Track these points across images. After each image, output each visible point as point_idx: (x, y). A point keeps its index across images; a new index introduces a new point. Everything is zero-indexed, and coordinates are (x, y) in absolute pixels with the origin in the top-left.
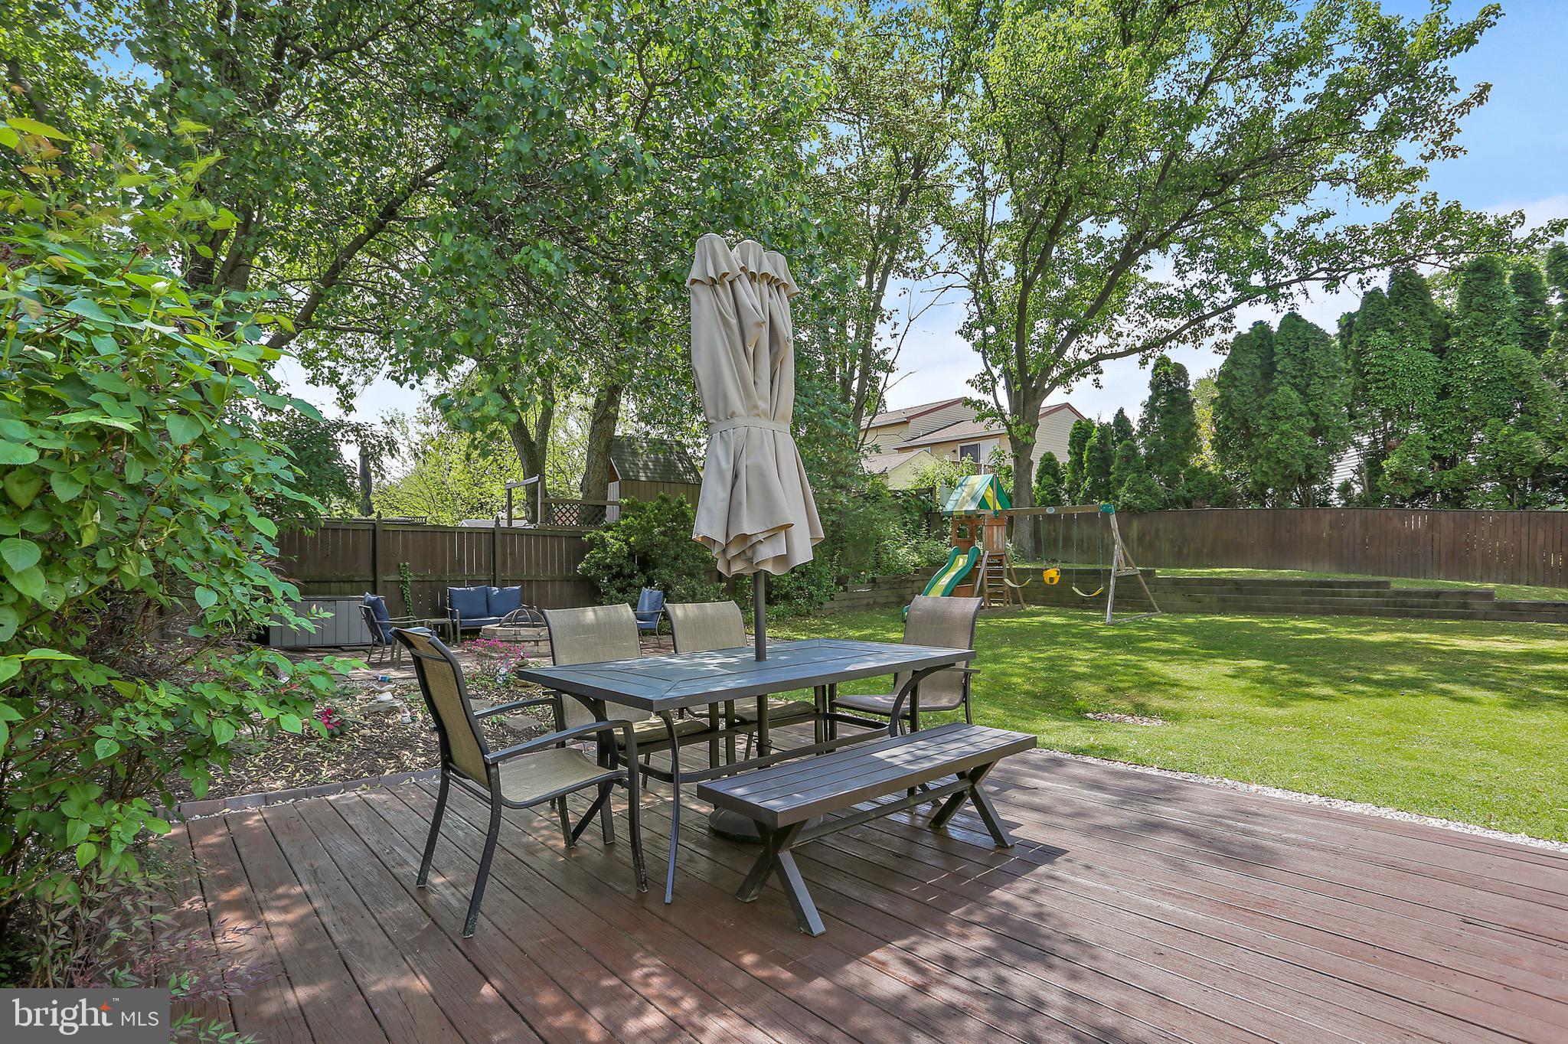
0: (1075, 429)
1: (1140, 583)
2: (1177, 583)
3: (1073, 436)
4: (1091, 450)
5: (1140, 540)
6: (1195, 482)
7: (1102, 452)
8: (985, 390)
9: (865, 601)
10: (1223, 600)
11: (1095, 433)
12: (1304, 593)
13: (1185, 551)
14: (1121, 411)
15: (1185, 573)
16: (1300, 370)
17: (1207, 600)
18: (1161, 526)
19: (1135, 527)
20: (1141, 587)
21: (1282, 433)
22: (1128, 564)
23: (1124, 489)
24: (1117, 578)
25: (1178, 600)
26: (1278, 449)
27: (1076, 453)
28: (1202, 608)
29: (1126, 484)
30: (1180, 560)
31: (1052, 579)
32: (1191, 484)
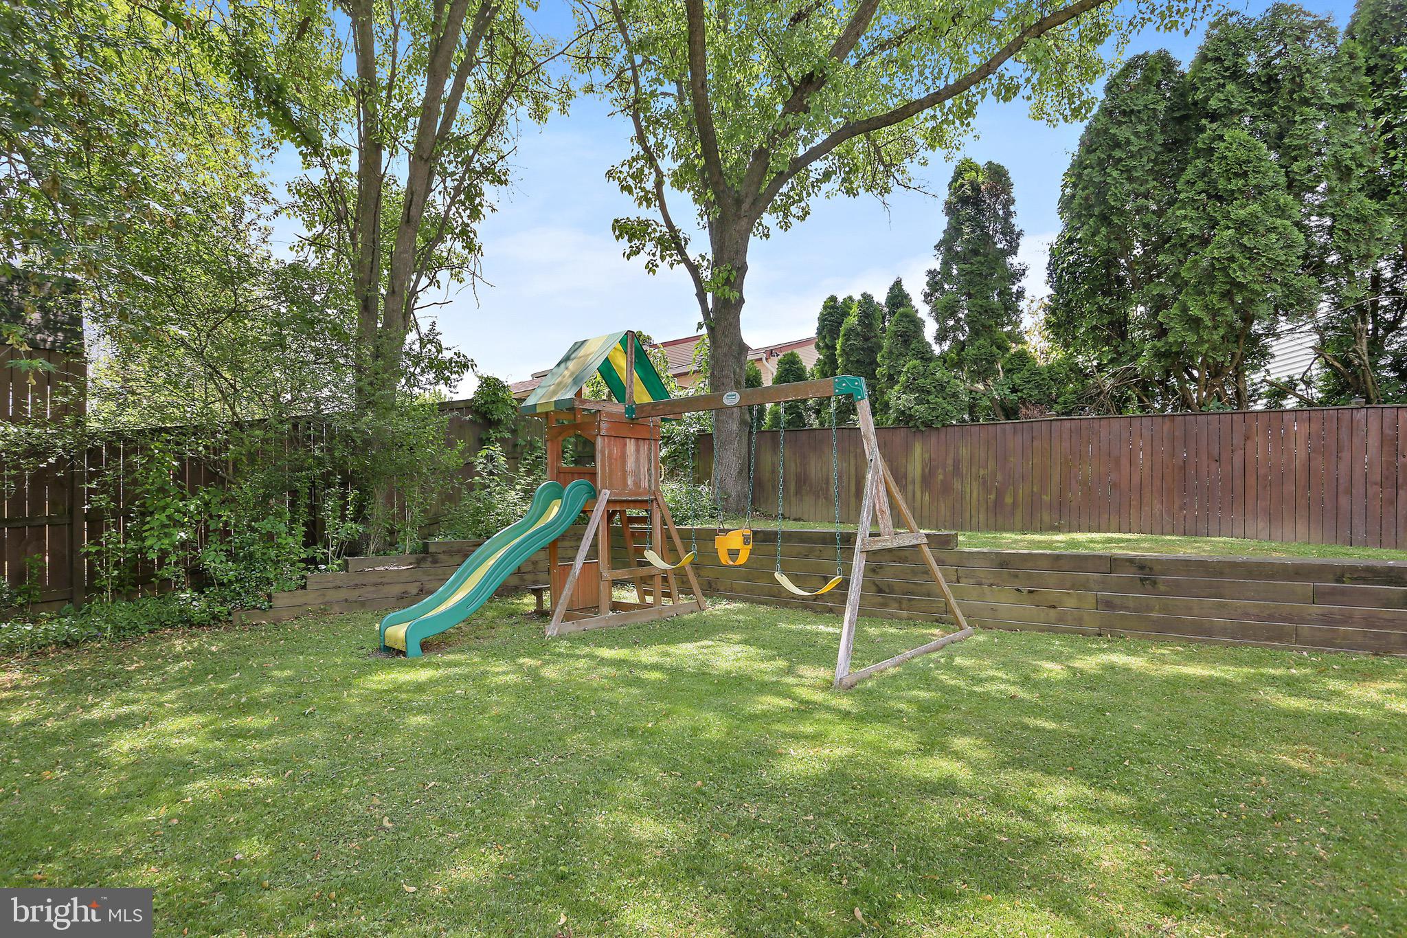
0: (825, 307)
1: (925, 562)
2: (1004, 562)
3: (822, 319)
4: (847, 336)
5: (927, 480)
6: (1025, 373)
7: (866, 339)
8: (646, 200)
9: (397, 590)
10: (1109, 605)
11: (855, 310)
12: (1317, 596)
13: (1009, 500)
14: (898, 284)
15: (1015, 542)
16: (1262, 104)
17: (1070, 603)
18: (965, 452)
19: (917, 457)
20: (927, 572)
21: (1242, 226)
22: (898, 521)
23: (897, 388)
24: (871, 555)
25: (1006, 601)
26: (1232, 259)
27: (827, 346)
28: (1060, 620)
29: (902, 379)
30: (999, 517)
31: (734, 554)
32: (1017, 378)
